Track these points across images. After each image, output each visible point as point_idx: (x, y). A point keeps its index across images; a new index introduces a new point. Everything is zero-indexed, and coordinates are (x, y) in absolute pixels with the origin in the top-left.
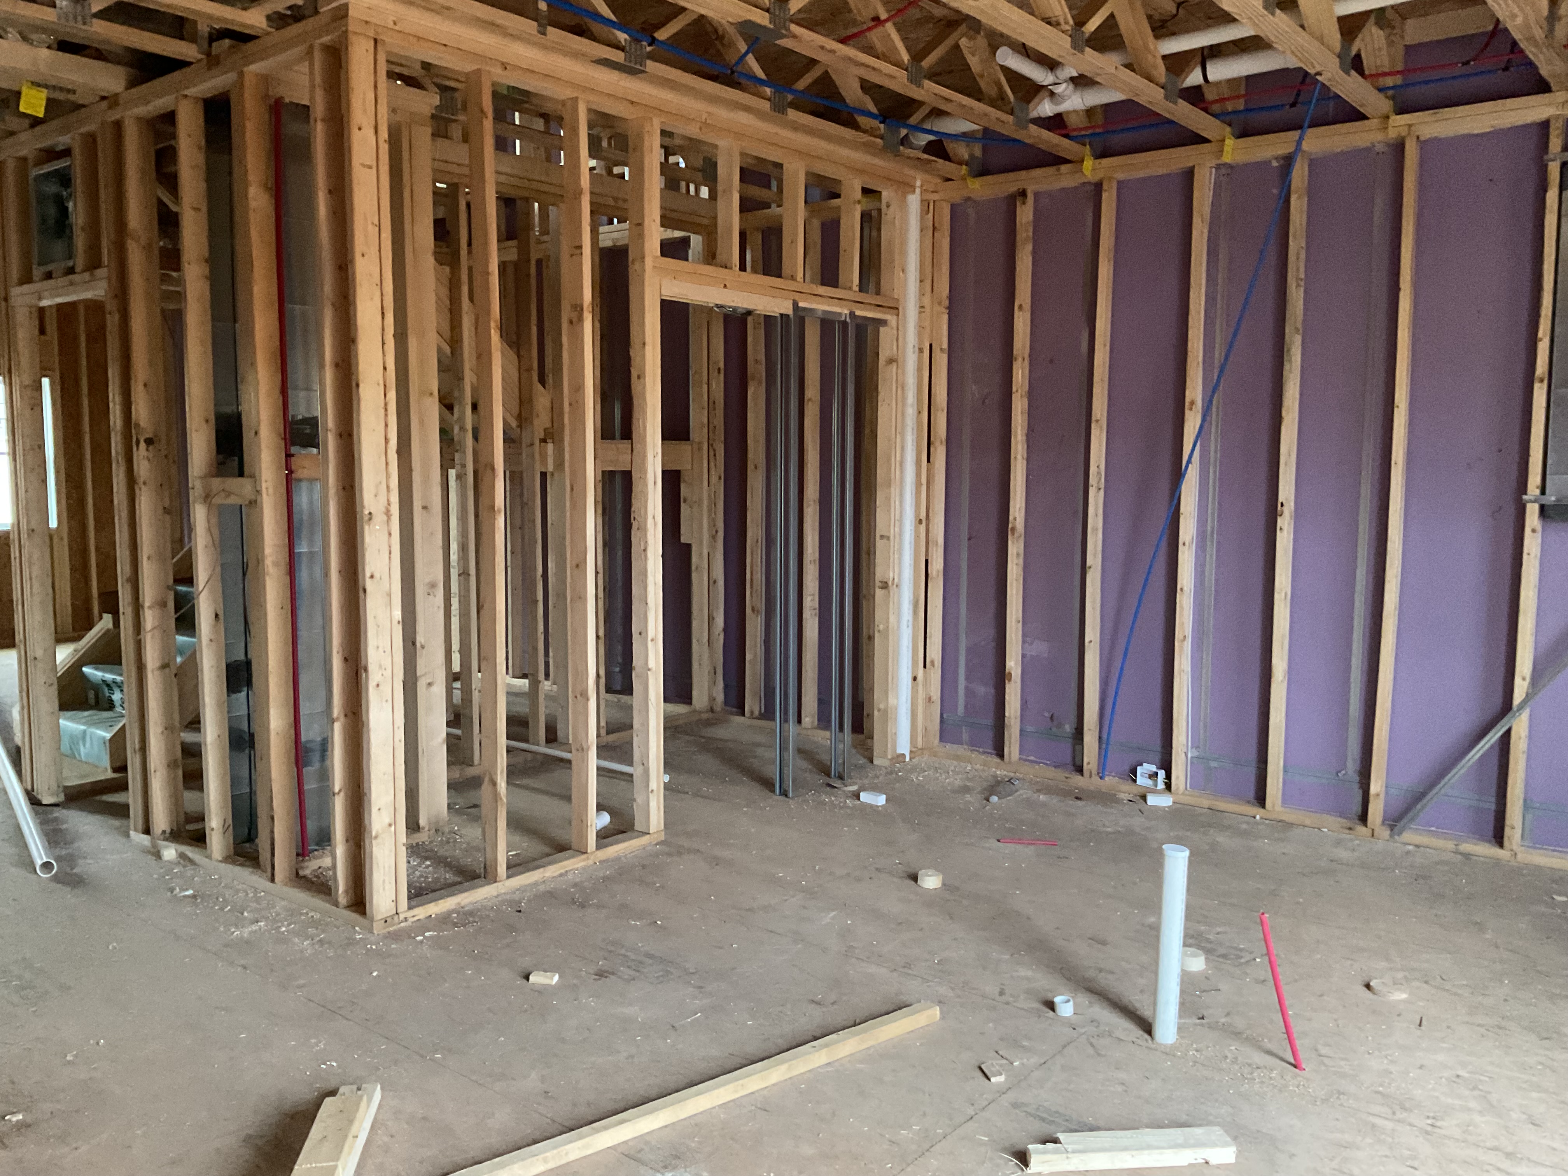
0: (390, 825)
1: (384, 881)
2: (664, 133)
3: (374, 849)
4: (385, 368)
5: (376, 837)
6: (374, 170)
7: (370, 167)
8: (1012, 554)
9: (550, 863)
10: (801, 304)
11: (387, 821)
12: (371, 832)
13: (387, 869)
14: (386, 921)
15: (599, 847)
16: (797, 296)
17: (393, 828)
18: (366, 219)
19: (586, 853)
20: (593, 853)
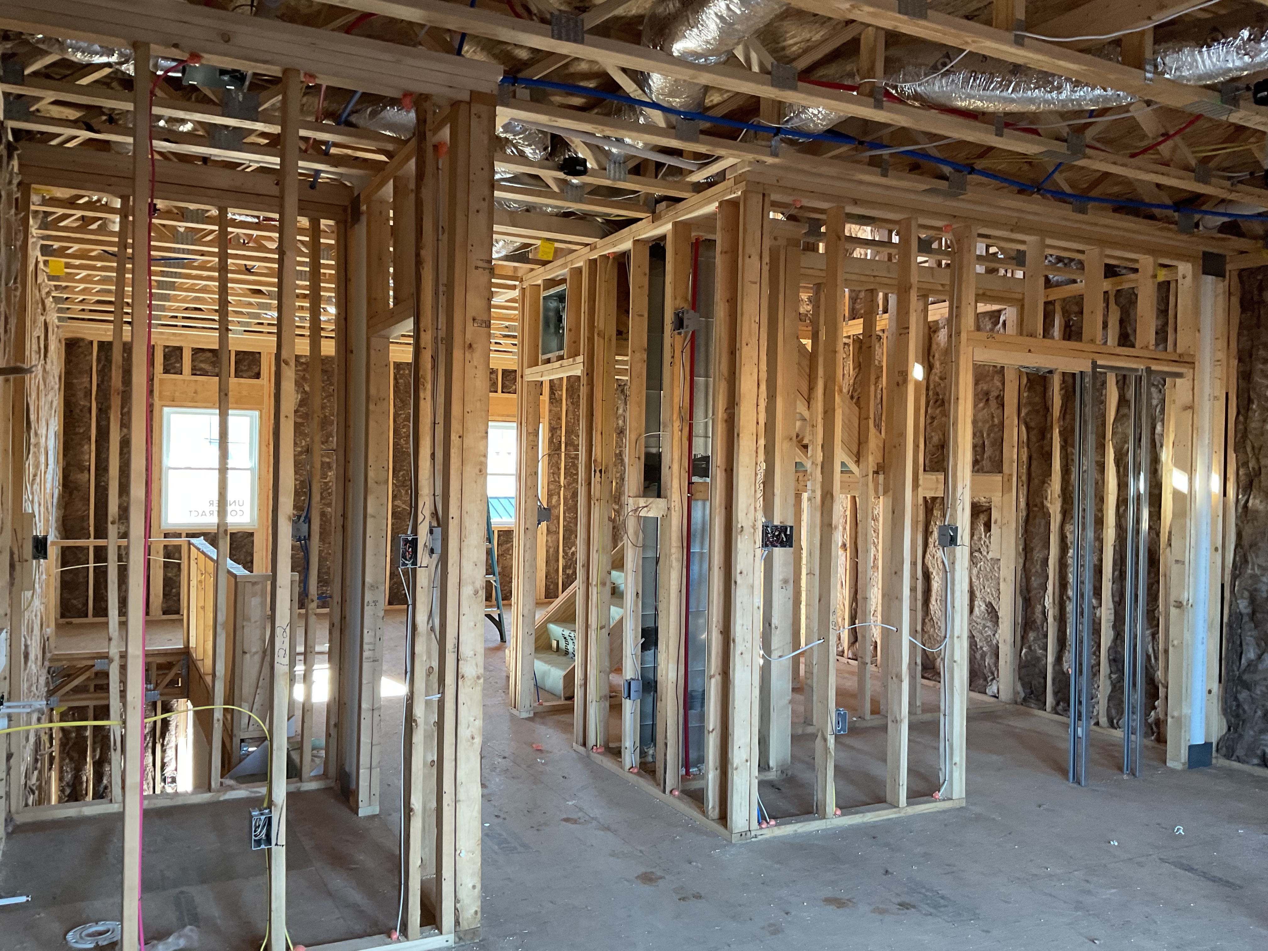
0: (747, 761)
1: (741, 803)
3: (735, 777)
4: (757, 424)
5: (736, 769)
6: (758, 284)
7: (755, 283)
9: (869, 811)
10: (1099, 363)
11: (745, 756)
12: (732, 764)
13: (743, 795)
14: (741, 835)
15: (909, 804)
16: (1096, 357)
17: (749, 764)
18: (750, 318)
19: (898, 807)
20: (903, 808)
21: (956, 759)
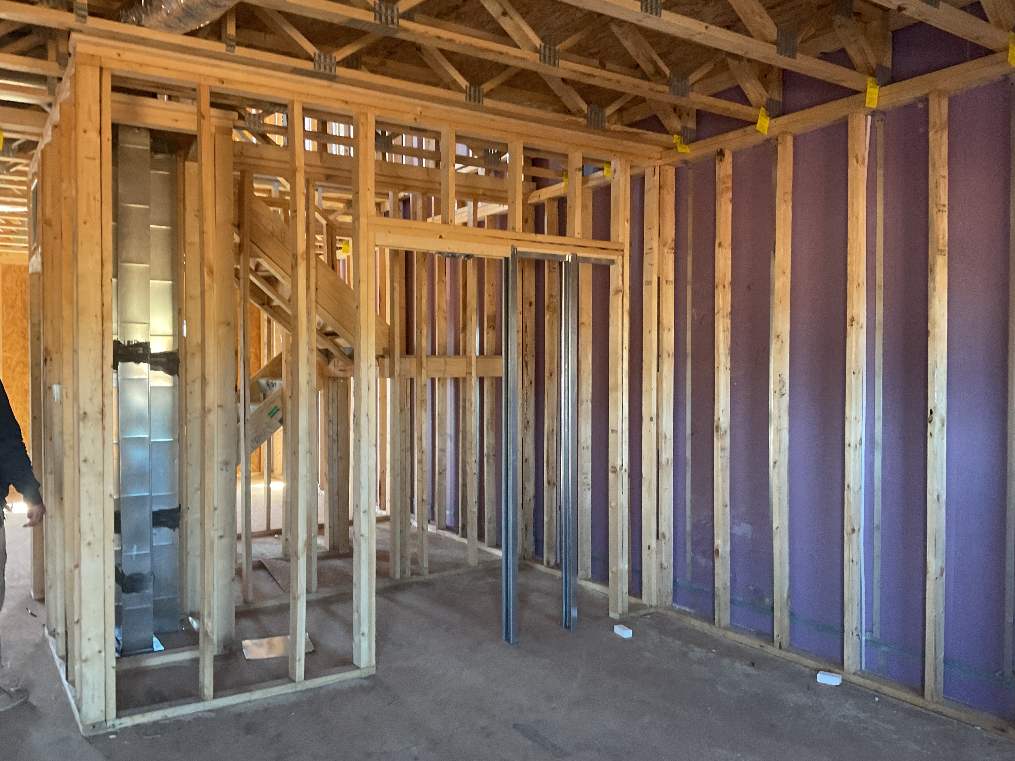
0: (100, 652)
1: (93, 695)
2: (378, 123)
4: (103, 305)
5: (85, 661)
6: (98, 161)
7: (94, 159)
8: (718, 447)
10: (519, 249)
11: (97, 648)
12: (80, 657)
13: (96, 685)
14: (94, 727)
15: (307, 678)
16: (515, 243)
17: (103, 654)
18: (88, 195)
19: (294, 681)
20: (300, 682)
21: (365, 629)
